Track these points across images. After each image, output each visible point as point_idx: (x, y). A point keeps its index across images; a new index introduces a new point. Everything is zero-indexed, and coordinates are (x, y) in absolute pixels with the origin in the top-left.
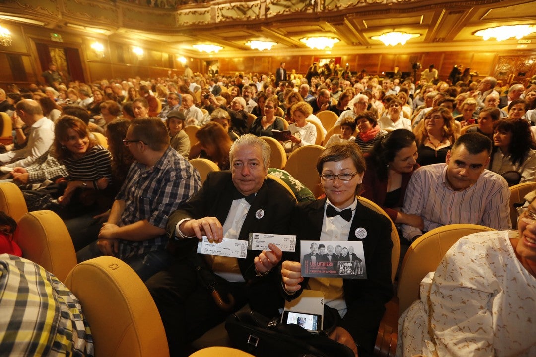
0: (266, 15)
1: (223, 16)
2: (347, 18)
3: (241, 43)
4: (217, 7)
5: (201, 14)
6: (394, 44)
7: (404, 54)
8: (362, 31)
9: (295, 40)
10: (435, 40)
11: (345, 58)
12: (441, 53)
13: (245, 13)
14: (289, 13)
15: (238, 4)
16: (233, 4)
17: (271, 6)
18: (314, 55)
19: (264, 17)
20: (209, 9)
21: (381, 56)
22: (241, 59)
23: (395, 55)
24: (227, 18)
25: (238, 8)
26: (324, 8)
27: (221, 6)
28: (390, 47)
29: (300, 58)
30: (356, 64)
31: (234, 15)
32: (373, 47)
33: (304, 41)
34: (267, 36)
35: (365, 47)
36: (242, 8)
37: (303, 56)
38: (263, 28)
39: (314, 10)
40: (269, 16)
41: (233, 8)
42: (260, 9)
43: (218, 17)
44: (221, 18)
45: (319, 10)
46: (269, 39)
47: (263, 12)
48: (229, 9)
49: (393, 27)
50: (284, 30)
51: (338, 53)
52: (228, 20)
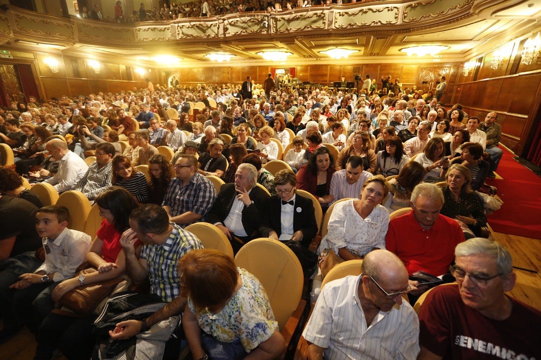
0: (225, 34)
1: (183, 33)
2: (297, 39)
3: (201, 55)
4: (177, 25)
5: (161, 30)
6: (338, 58)
7: (348, 65)
8: (311, 48)
9: (252, 53)
10: (371, 55)
11: (299, 68)
12: (377, 65)
13: (204, 32)
14: (246, 33)
15: (198, 23)
16: (192, 23)
17: (229, 26)
18: (271, 66)
19: (223, 36)
20: (169, 26)
21: (329, 67)
22: (201, 70)
23: (341, 66)
24: (188, 35)
25: (197, 27)
26: (277, 30)
27: (180, 25)
28: (335, 60)
29: (258, 68)
30: (308, 74)
31: (195, 33)
32: (322, 59)
33: (260, 54)
34: (225, 51)
35: (315, 59)
36: (201, 26)
37: (260, 67)
38: (222, 45)
39: (268, 31)
40: (227, 35)
41: (192, 27)
42: (218, 28)
43: (179, 34)
44: (181, 35)
45: (272, 32)
46: (228, 53)
47: (221, 31)
48: (189, 27)
49: (336, 45)
50: (242, 47)
51: (292, 64)
52: (188, 38)
